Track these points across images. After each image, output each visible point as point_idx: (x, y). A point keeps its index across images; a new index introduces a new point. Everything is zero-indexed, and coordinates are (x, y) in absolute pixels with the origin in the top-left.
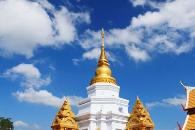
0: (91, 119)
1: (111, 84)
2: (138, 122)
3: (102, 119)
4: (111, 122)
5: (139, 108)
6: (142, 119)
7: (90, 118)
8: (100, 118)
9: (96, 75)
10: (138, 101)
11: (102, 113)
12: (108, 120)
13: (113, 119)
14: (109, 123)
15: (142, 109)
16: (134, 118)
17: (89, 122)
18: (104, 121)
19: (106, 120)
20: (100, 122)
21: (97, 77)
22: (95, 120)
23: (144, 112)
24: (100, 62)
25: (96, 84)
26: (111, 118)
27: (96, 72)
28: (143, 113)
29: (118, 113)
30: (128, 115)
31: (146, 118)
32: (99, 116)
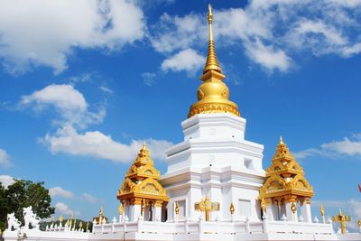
0: (192, 182)
1: (229, 114)
2: (281, 186)
3: (212, 181)
4: (229, 187)
5: (282, 160)
6: (288, 180)
7: (189, 180)
8: (209, 179)
9: (200, 97)
10: (281, 146)
11: (212, 169)
12: (224, 183)
13: (233, 181)
14: (226, 188)
15: (288, 161)
16: (273, 178)
17: (189, 187)
18: (216, 186)
19: (219, 183)
20: (209, 187)
21: (200, 102)
22: (200, 183)
23: (294, 167)
24: (207, 71)
25: (200, 115)
26: (230, 179)
27: (199, 92)
28: (290, 170)
29: (243, 169)
30: (263, 174)
31: (296, 178)
32: (206, 176)
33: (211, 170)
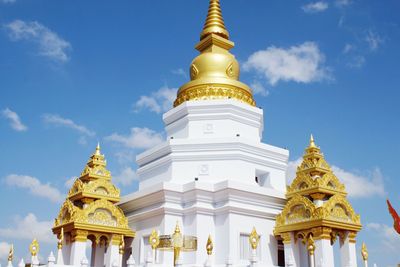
0: (166, 205)
1: (234, 101)
2: (307, 213)
3: (198, 205)
4: (226, 213)
5: (313, 172)
6: (320, 203)
7: (163, 202)
8: (195, 202)
9: (193, 76)
10: (311, 150)
11: (198, 185)
12: (218, 208)
13: (231, 204)
14: (221, 215)
15: (322, 174)
16: (296, 200)
17: (162, 214)
18: (206, 212)
19: (211, 207)
20: (194, 213)
21: (194, 83)
23: (330, 184)
24: (206, 36)
25: (188, 103)
26: (227, 201)
27: (191, 70)
28: (324, 187)
30: (282, 193)
31: (332, 201)
32: (189, 197)
33: (197, 187)
